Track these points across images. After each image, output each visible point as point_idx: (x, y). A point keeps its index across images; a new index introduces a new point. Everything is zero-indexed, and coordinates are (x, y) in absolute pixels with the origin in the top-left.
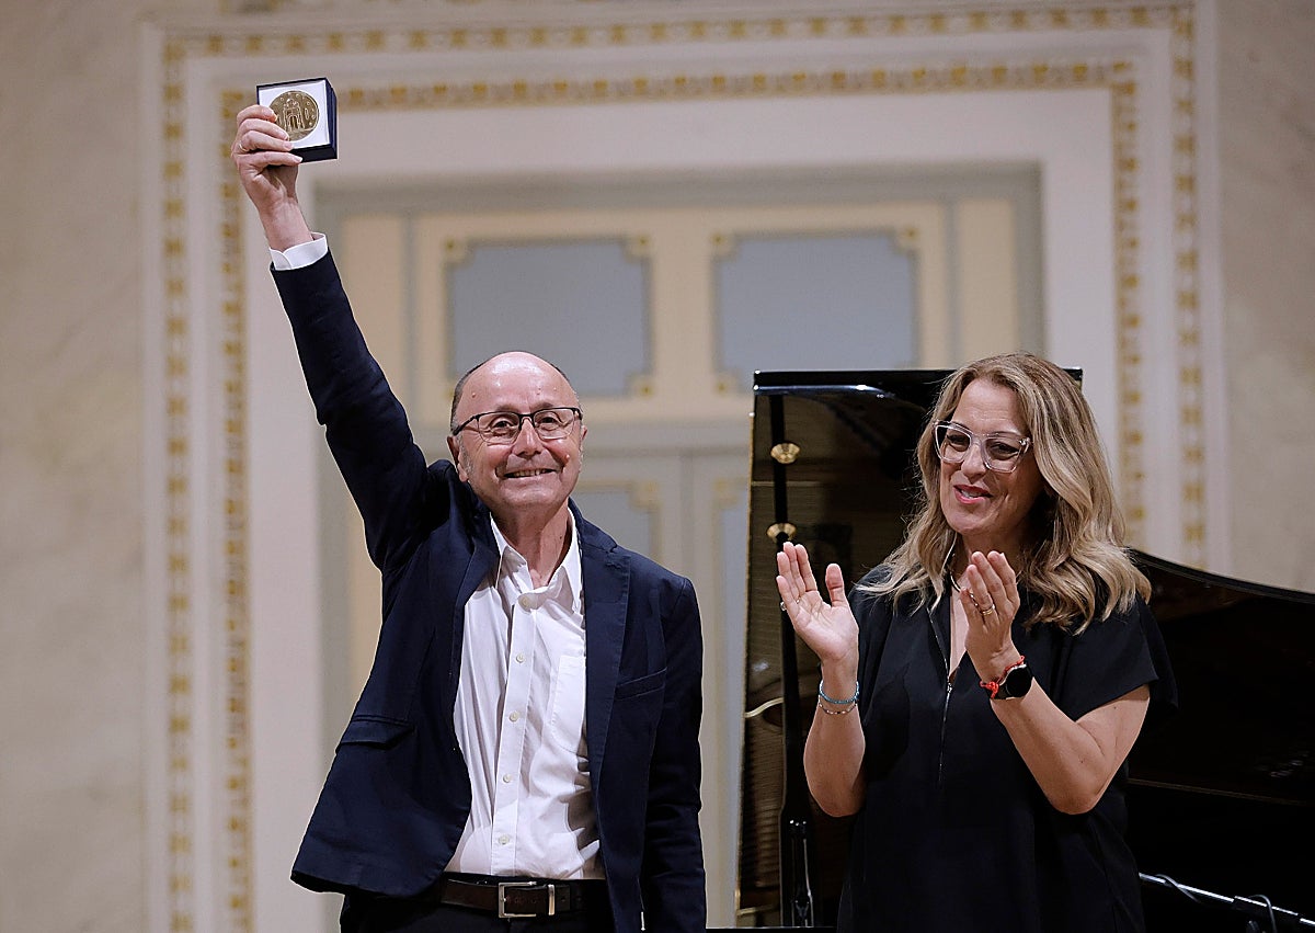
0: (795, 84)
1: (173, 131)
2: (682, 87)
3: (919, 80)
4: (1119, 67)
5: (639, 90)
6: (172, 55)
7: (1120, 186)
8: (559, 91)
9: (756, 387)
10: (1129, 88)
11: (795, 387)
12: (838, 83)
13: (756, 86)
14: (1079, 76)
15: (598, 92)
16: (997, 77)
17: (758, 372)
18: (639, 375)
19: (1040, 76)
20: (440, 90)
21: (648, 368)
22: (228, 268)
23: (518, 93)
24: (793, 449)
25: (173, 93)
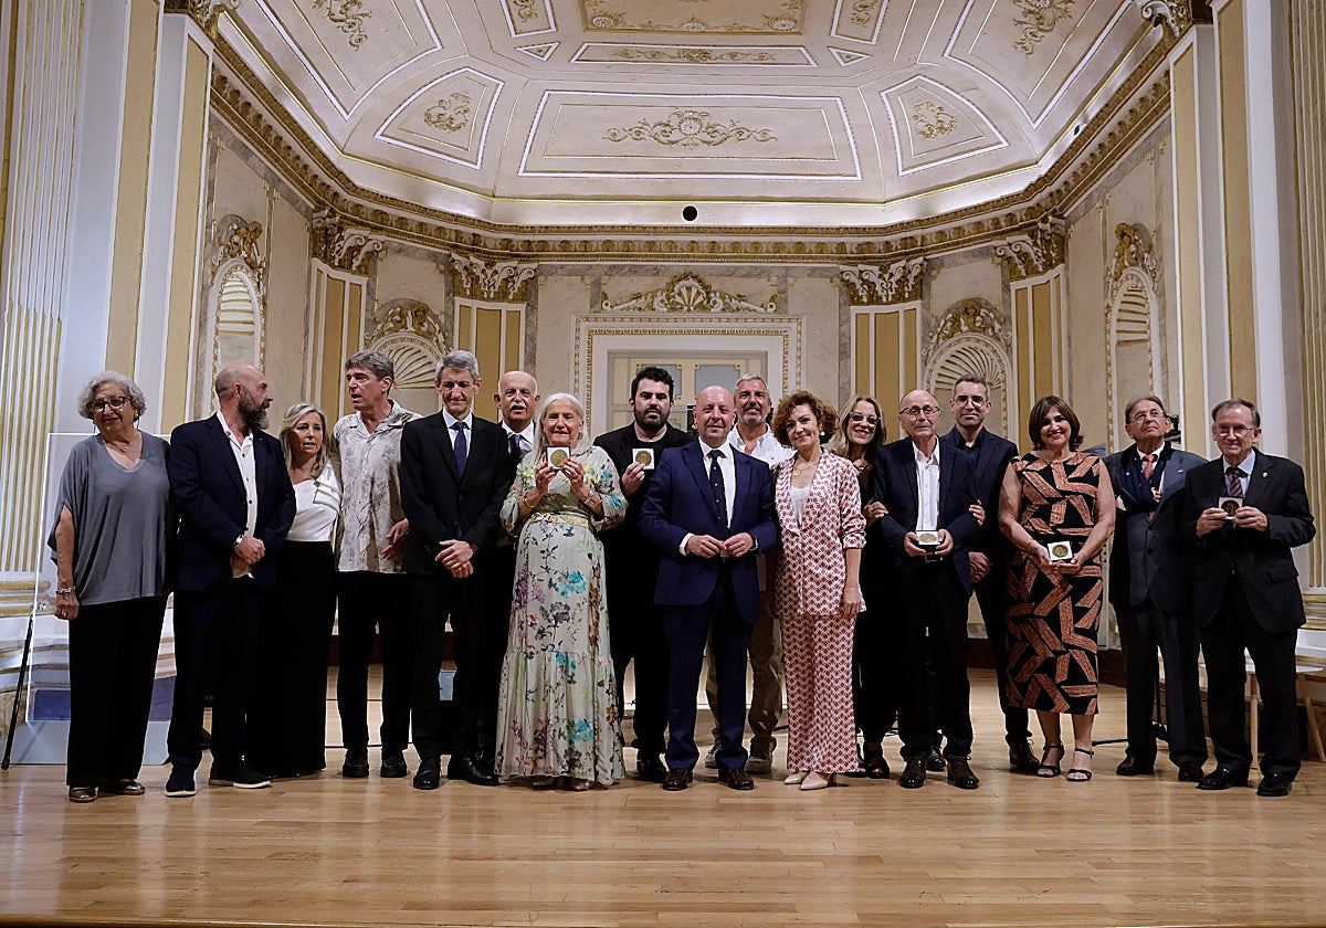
1: (577, 338)
4: (785, 331)
7: (784, 357)
10: (787, 336)
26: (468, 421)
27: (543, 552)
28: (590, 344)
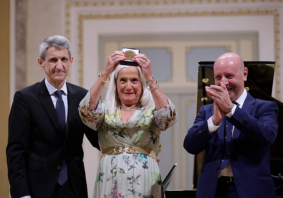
0: (204, 14)
1: (68, 23)
2: (179, 14)
3: (232, 13)
4: (276, 10)
5: (170, 15)
6: (68, 7)
7: (276, 36)
8: (152, 15)
9: (199, 65)
10: (278, 15)
11: (208, 65)
12: (214, 14)
13: (196, 14)
14: (267, 12)
15: (161, 15)
16: (249, 13)
17: (199, 62)
18: (170, 77)
19: (258, 12)
20: (126, 15)
21: (171, 75)
22: (79, 53)
23: (144, 15)
24: (207, 80)
25: (68, 15)
26: (64, 89)
27: (129, 179)
28: (80, 28)
